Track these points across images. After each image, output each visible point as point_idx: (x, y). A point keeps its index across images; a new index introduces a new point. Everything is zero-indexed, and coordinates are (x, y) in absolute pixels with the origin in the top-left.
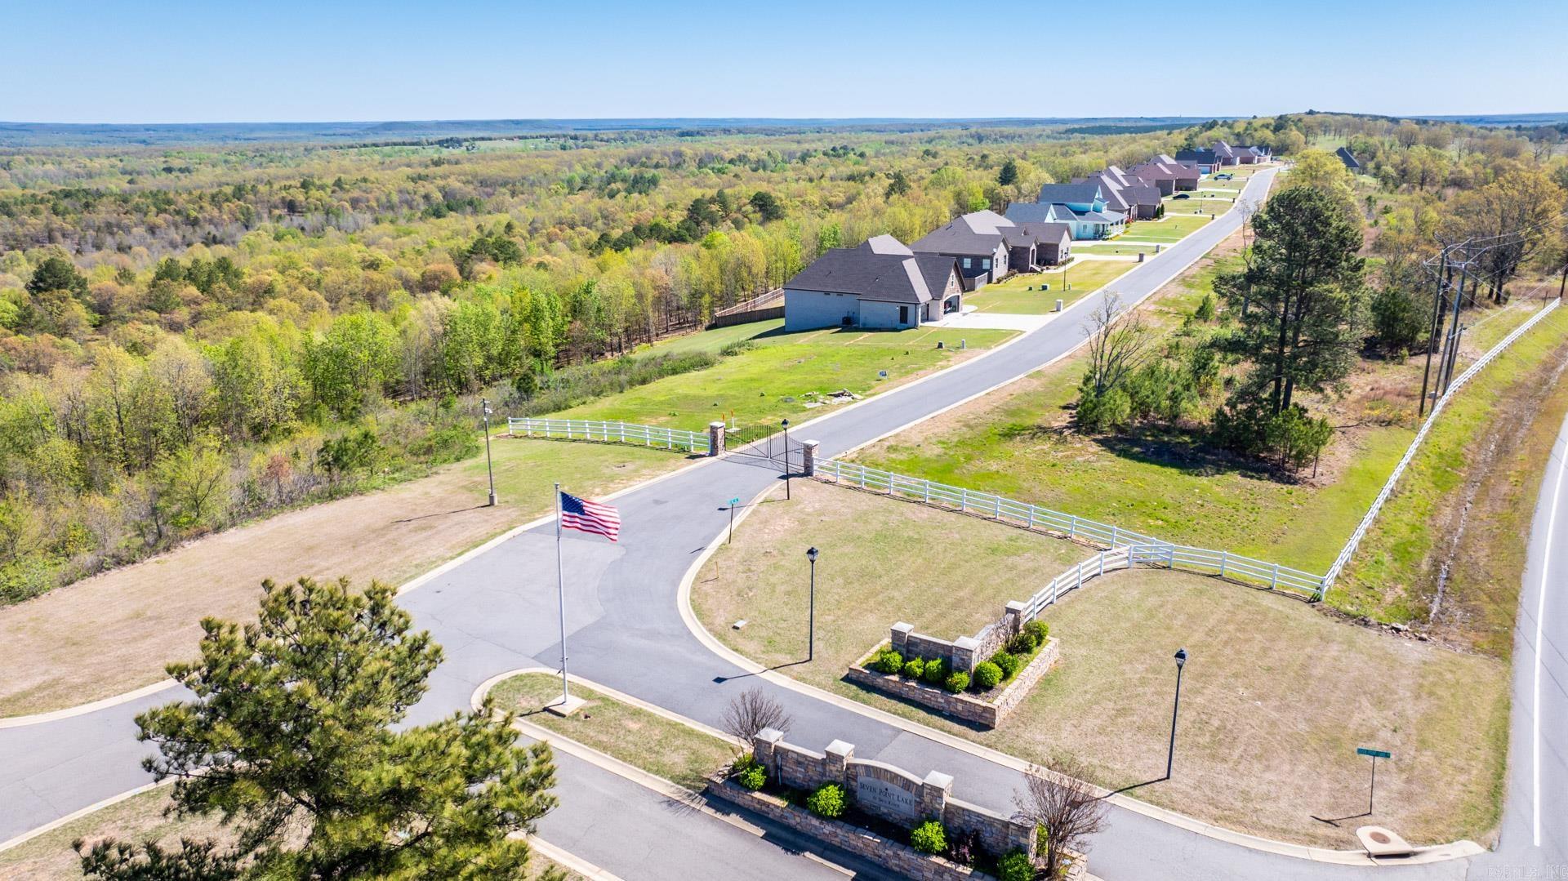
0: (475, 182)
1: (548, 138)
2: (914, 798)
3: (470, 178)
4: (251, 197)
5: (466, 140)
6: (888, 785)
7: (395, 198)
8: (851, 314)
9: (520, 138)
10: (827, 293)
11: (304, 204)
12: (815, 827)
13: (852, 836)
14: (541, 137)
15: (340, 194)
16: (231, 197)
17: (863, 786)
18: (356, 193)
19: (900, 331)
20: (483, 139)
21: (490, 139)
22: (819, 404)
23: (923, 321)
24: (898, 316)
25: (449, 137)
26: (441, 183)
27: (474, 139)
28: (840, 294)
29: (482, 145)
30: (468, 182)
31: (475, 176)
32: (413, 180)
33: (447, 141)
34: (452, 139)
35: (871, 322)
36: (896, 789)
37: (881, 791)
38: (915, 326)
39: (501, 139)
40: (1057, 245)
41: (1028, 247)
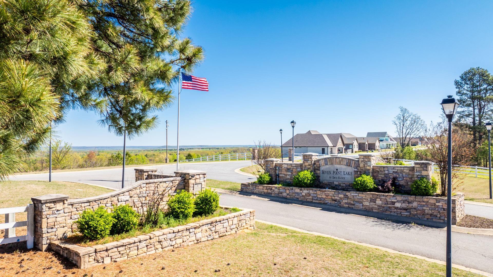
2: (354, 169)
6: (338, 166)
10: (296, 147)
12: (297, 193)
13: (319, 192)
17: (323, 172)
28: (300, 147)
36: (343, 168)
37: (334, 172)
39: (196, 149)
40: (375, 144)
41: (365, 143)
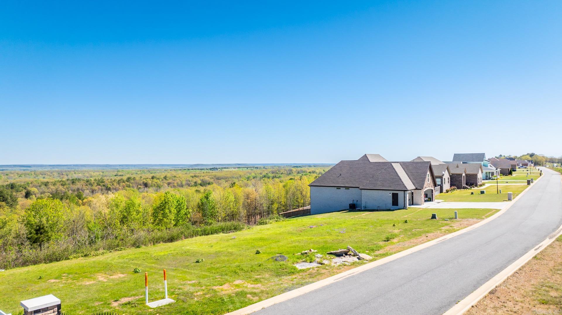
0: (215, 178)
1: (247, 168)
3: (213, 177)
4: (132, 181)
5: (219, 168)
7: (184, 183)
8: (355, 202)
9: (238, 168)
10: (339, 188)
11: (150, 184)
14: (245, 167)
15: (165, 181)
16: (125, 181)
18: (170, 181)
19: (393, 210)
20: (225, 168)
21: (228, 168)
22: (314, 265)
23: (409, 205)
24: (390, 200)
25: (214, 167)
26: (202, 178)
27: (222, 168)
28: (347, 188)
29: (225, 170)
30: (212, 178)
31: (215, 176)
32: (192, 177)
33: (213, 168)
34: (214, 168)
35: (370, 205)
38: (404, 208)
39: (231, 168)
40: (476, 175)
41: (462, 175)
